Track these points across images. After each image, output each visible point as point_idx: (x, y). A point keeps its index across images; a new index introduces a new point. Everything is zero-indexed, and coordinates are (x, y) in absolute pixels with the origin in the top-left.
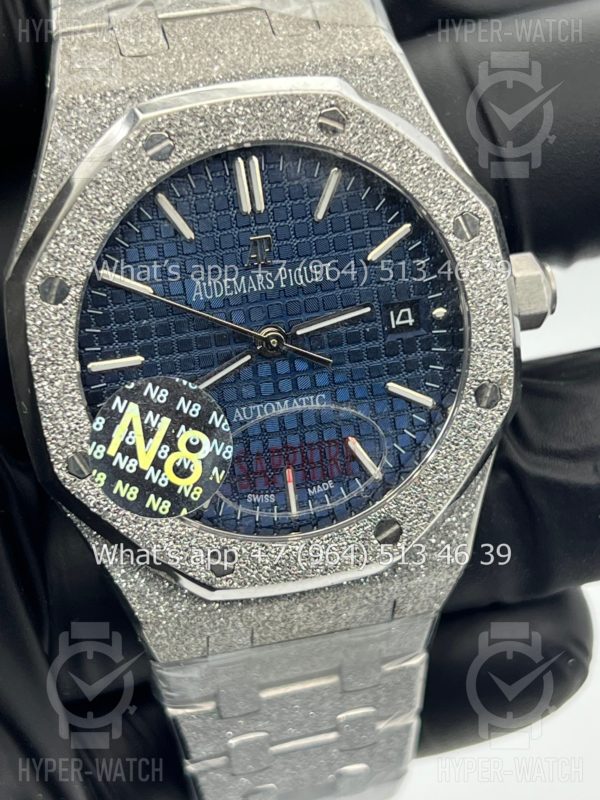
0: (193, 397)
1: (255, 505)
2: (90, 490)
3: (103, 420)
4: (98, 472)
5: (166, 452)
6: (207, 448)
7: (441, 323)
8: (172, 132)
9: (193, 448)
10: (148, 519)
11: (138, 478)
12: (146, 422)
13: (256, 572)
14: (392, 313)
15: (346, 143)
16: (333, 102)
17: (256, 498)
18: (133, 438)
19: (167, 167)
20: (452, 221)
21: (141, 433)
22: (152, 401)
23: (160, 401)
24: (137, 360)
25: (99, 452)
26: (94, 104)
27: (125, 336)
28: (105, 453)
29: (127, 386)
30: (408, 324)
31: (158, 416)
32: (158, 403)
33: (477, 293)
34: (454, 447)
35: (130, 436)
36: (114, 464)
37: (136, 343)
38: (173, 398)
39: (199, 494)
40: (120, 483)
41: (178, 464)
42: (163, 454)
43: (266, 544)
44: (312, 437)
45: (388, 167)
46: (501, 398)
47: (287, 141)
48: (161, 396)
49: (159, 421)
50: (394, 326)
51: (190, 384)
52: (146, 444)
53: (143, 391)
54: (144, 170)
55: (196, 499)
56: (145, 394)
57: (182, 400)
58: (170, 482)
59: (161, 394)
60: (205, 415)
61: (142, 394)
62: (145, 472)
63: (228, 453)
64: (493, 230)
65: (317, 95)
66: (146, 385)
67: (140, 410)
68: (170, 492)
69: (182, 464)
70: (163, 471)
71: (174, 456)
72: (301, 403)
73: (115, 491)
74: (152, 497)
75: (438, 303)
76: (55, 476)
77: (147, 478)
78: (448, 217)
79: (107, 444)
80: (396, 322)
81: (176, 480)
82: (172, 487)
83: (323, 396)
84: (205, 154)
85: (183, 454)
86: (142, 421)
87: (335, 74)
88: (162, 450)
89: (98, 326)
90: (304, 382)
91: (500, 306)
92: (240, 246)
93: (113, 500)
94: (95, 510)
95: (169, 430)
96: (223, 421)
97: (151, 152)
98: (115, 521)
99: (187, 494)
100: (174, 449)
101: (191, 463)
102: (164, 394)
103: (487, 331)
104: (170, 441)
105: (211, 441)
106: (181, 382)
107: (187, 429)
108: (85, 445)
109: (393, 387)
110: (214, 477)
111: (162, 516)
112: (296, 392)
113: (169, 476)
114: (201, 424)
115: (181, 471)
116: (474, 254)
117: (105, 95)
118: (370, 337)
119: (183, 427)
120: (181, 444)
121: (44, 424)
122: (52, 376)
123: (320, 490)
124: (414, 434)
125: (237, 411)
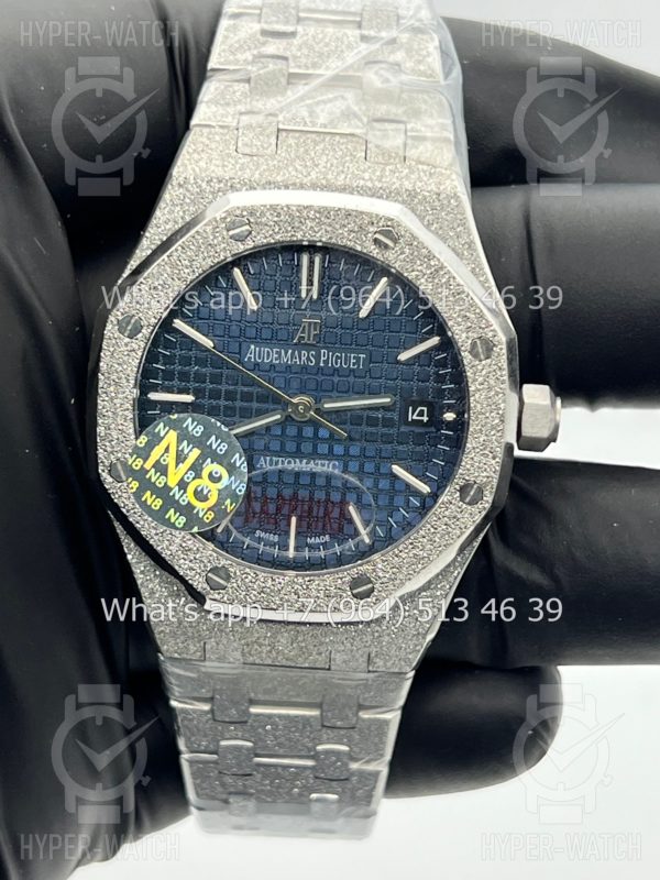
0: (222, 437)
1: (260, 540)
2: (123, 494)
3: (146, 439)
4: (133, 480)
5: (191, 477)
6: (225, 481)
8: (252, 220)
9: (214, 479)
10: (165, 528)
11: (164, 493)
12: (180, 449)
13: (244, 593)
14: (411, 408)
15: (395, 259)
16: (389, 223)
17: (263, 535)
18: (167, 459)
19: (240, 248)
20: (470, 342)
21: (175, 457)
22: (189, 433)
23: (195, 434)
24: (189, 398)
25: (138, 464)
27: (184, 376)
28: (142, 466)
29: (171, 416)
30: (423, 420)
31: (191, 446)
32: (193, 436)
33: (479, 406)
34: (432, 530)
35: (165, 457)
36: (148, 477)
37: (192, 385)
38: (206, 435)
39: (211, 518)
40: (149, 493)
41: (199, 489)
42: (188, 478)
44: (320, 495)
45: (425, 286)
46: (482, 499)
47: (344, 246)
49: (191, 450)
50: (410, 420)
51: (223, 426)
52: (176, 467)
53: (183, 423)
54: (223, 246)
55: (208, 521)
56: (185, 426)
57: (213, 438)
58: (189, 502)
59: (197, 429)
60: (230, 454)
61: (181, 425)
62: (171, 489)
63: (242, 490)
64: (505, 357)
65: (377, 215)
66: (186, 420)
67: (178, 437)
68: (187, 510)
69: (202, 490)
70: (185, 492)
71: (197, 482)
72: (317, 465)
73: (143, 499)
74: (172, 511)
75: (450, 408)
76: (99, 475)
77: (171, 494)
78: (467, 338)
79: (145, 460)
80: (413, 416)
81: (195, 502)
82: (190, 506)
83: (337, 463)
84: (275, 243)
85: (204, 482)
86: (177, 447)
88: (188, 475)
89: (164, 364)
90: (323, 448)
91: (497, 421)
92: (294, 325)
93: (141, 506)
94: (124, 510)
95: (197, 459)
96: (243, 463)
97: (231, 233)
98: (138, 523)
99: (201, 516)
100: (198, 476)
101: (209, 491)
102: (200, 429)
103: (481, 439)
104: (196, 469)
105: (230, 477)
106: (216, 423)
107: (212, 462)
108: (127, 456)
109: (397, 469)
110: (226, 507)
111: (177, 529)
112: (315, 455)
113: (189, 497)
115: (200, 495)
116: (484, 372)
118: (388, 423)
119: (209, 460)
120: (205, 474)
121: (98, 431)
122: (113, 394)
123: (318, 541)
124: (407, 513)
125: (262, 459)
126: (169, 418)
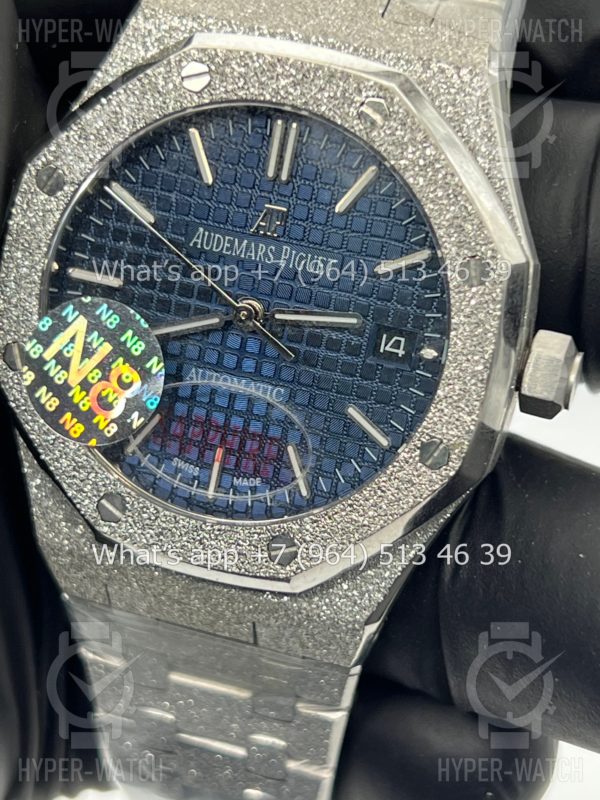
0: (140, 334)
2: (15, 385)
3: (50, 323)
4: (29, 370)
5: (97, 377)
6: (136, 390)
7: (427, 366)
8: (213, 68)
9: (123, 384)
10: (58, 435)
11: (62, 391)
12: (89, 340)
13: (140, 531)
14: (385, 336)
15: (381, 140)
17: (181, 465)
18: (72, 351)
21: (81, 349)
22: (101, 322)
23: (109, 326)
25: (35, 351)
28: (41, 354)
29: (83, 299)
30: (397, 354)
31: (102, 339)
32: (106, 327)
34: (379, 493)
35: (69, 348)
36: (46, 368)
38: (121, 329)
39: (113, 431)
40: (44, 389)
41: (104, 394)
42: (93, 378)
43: (160, 509)
44: (256, 427)
46: (447, 464)
48: (111, 320)
49: (101, 344)
50: (382, 351)
51: (142, 321)
52: (81, 362)
53: (97, 309)
54: (174, 95)
55: (109, 435)
56: (98, 313)
57: (130, 333)
58: (90, 408)
60: (146, 356)
61: (94, 312)
62: (71, 389)
63: (153, 403)
66: (101, 306)
67: (88, 326)
68: (87, 417)
69: (107, 395)
70: (87, 394)
71: (103, 385)
72: (258, 389)
73: (37, 395)
74: (69, 415)
75: (432, 343)
77: (70, 394)
79: (46, 347)
80: (386, 347)
81: (97, 409)
82: (91, 414)
83: (282, 390)
85: (112, 385)
86: (86, 337)
88: (93, 374)
89: (96, 236)
92: (255, 209)
93: (33, 403)
94: (13, 405)
95: (107, 357)
96: (160, 370)
98: (27, 423)
99: (101, 426)
100: (105, 378)
101: (116, 399)
102: (115, 321)
104: (105, 368)
105: (143, 385)
106: (135, 316)
107: (124, 363)
108: (26, 339)
110: (132, 421)
112: (257, 375)
113: (91, 402)
114: (138, 363)
115: (104, 402)
119: (121, 360)
120: (114, 376)
122: (20, 262)
123: (246, 482)
124: (360, 467)
125: (193, 370)
126: (81, 301)
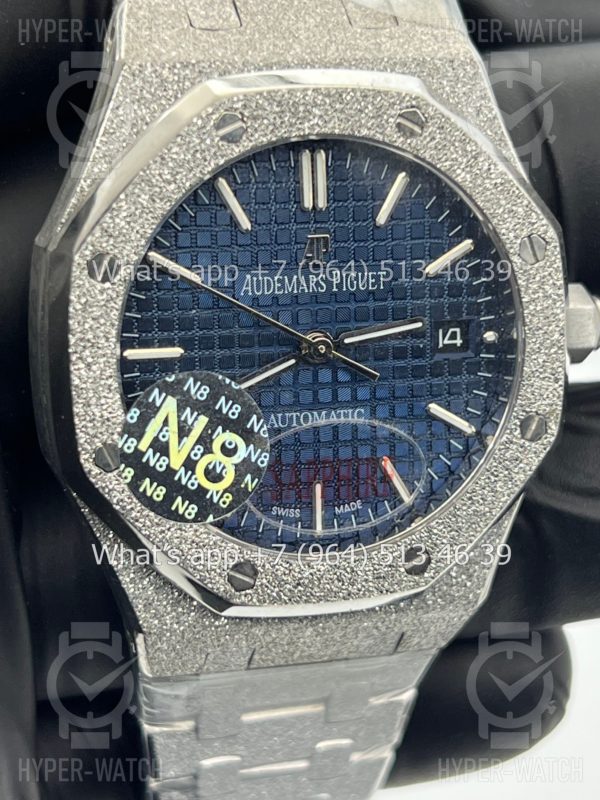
0: (234, 397)
1: (278, 518)
2: (115, 485)
3: (138, 412)
4: (126, 466)
5: (199, 453)
6: (242, 454)
7: (489, 347)
8: (246, 114)
9: (228, 452)
10: (172, 522)
11: (166, 478)
12: (183, 418)
13: (277, 589)
14: (441, 332)
15: (422, 147)
16: (414, 103)
17: (282, 512)
18: (167, 434)
19: (236, 151)
20: (519, 241)
21: (176, 430)
22: (191, 397)
23: (200, 398)
24: (176, 352)
25: (130, 446)
26: (161, 75)
27: (166, 326)
28: (136, 448)
29: (167, 379)
30: (455, 345)
31: (196, 413)
32: (197, 399)
33: (535, 320)
34: (493, 478)
35: (164, 432)
36: (144, 460)
37: (177, 334)
38: (213, 397)
39: (228, 501)
40: (147, 481)
41: (211, 467)
42: (196, 455)
43: (291, 561)
44: (345, 453)
45: (462, 176)
46: (546, 432)
47: (363, 138)
48: (200, 392)
49: (196, 419)
50: (441, 345)
51: (233, 383)
52: (179, 443)
53: (184, 385)
54: (213, 150)
55: (225, 506)
56: (185, 388)
57: (223, 399)
58: (199, 485)
59: (202, 391)
60: (244, 417)
61: (182, 389)
62: (175, 472)
63: (264, 460)
64: (559, 256)
65: (399, 94)
66: (187, 380)
67: (178, 405)
68: (198, 496)
69: (214, 467)
70: (193, 473)
71: (208, 458)
72: (338, 416)
73: (141, 490)
74: (179, 499)
75: (490, 326)
76: (80, 466)
77: (176, 478)
78: (516, 237)
79: (139, 438)
80: (444, 341)
81: (206, 484)
82: (202, 491)
83: (362, 410)
84: (277, 140)
85: (217, 456)
86: (179, 417)
87: (413, 74)
88: (196, 451)
89: (139, 311)
90: (345, 394)
91: (557, 336)
92: (296, 243)
93: (138, 499)
94: (117, 508)
95: (205, 429)
96: (262, 426)
97: (222, 132)
98: (137, 521)
99: (215, 500)
100: (208, 450)
101: (224, 468)
102: (205, 391)
103: (541, 361)
104: (205, 441)
105: (247, 446)
106: (224, 381)
107: (224, 431)
108: (116, 437)
109: (435, 409)
110: (247, 485)
111: (187, 521)
112: (335, 404)
113: (200, 478)
114: (239, 426)
115: (213, 475)
116: (538, 278)
117: (174, 67)
118: (418, 353)
119: (220, 429)
120: (216, 446)
121: (76, 410)
122: (90, 360)
123: (347, 509)
124: (449, 460)
125: (273, 417)
126: (165, 381)
